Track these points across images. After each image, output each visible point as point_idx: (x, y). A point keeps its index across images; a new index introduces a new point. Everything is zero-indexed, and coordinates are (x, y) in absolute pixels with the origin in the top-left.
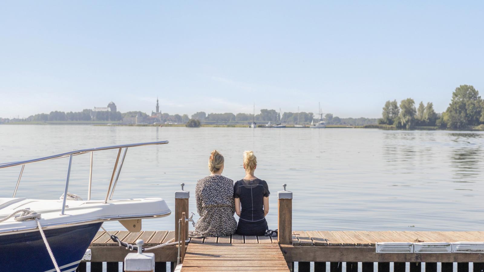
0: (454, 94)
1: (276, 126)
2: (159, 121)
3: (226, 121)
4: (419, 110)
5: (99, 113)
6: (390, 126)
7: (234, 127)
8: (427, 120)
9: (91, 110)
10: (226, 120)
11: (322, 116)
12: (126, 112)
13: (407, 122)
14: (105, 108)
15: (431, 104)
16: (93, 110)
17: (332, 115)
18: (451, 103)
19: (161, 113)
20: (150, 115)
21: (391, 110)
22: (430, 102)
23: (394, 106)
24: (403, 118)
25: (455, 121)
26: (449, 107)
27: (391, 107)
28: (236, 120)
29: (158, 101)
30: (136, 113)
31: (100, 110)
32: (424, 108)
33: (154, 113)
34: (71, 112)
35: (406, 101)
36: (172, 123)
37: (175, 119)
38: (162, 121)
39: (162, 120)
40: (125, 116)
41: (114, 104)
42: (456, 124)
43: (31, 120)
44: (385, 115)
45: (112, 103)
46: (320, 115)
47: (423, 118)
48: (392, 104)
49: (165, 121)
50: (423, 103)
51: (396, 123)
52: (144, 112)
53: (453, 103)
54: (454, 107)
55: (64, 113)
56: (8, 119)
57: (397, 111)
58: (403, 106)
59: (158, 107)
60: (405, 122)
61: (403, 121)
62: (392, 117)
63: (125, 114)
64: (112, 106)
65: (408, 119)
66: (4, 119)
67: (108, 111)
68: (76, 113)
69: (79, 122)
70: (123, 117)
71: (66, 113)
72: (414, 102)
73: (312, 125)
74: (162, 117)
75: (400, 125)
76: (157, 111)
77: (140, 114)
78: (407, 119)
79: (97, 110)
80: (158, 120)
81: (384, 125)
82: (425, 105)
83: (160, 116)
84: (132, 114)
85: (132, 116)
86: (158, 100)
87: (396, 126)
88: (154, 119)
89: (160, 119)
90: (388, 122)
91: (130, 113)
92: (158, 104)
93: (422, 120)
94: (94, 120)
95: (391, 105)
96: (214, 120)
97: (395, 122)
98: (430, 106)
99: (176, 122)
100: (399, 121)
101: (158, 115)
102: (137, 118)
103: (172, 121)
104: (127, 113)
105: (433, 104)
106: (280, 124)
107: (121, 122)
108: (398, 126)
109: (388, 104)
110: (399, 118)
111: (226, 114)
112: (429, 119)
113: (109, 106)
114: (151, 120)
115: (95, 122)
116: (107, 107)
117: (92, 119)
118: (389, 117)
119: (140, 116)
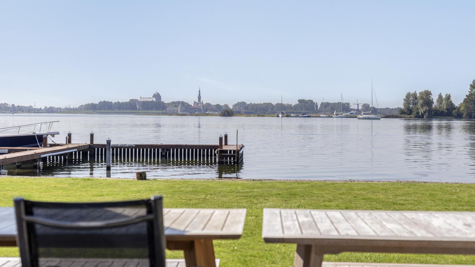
0: (471, 85)
1: (301, 116)
2: (201, 111)
3: (265, 111)
4: (438, 101)
5: (144, 103)
6: (409, 116)
7: (264, 116)
8: (446, 110)
9: (138, 100)
11: (358, 107)
13: (425, 112)
14: (150, 98)
15: (449, 95)
16: (139, 99)
17: (369, 105)
18: (468, 95)
19: (202, 103)
20: (193, 105)
21: (412, 101)
22: (448, 94)
23: (414, 97)
24: (421, 108)
25: (470, 111)
26: (466, 98)
27: (411, 98)
28: (274, 109)
29: (199, 92)
30: (179, 103)
31: (145, 100)
32: (443, 99)
33: (196, 103)
34: (118, 102)
35: (424, 93)
36: (212, 113)
37: (216, 108)
38: (204, 111)
40: (169, 106)
41: (158, 94)
42: (471, 114)
43: (81, 110)
44: (405, 106)
45: (157, 94)
46: (357, 105)
47: (442, 109)
48: (412, 96)
49: (206, 110)
50: (442, 94)
51: (414, 114)
52: (187, 102)
53: (469, 94)
54: (471, 99)
55: (112, 102)
56: (60, 108)
57: (417, 102)
58: (422, 98)
59: (199, 98)
60: (422, 112)
61: (421, 111)
62: (412, 107)
63: (169, 104)
64: (157, 96)
65: (426, 109)
66: (56, 108)
67: (153, 100)
68: (122, 103)
69: (125, 111)
70: (167, 107)
71: (113, 102)
72: (431, 94)
73: (335, 115)
74: (203, 106)
75: (418, 116)
76: (199, 101)
77: (183, 103)
78: (424, 110)
79: (142, 100)
80: (199, 110)
81: (403, 115)
82: (444, 97)
83: (201, 106)
84: (175, 104)
85: (175, 106)
86: (200, 90)
87: (415, 116)
88: (196, 109)
89: (202, 108)
90: (408, 112)
91: (173, 103)
92: (199, 95)
93: (441, 111)
94: (139, 110)
95: (411, 96)
96: (254, 110)
97: (414, 112)
98: (448, 97)
99: (217, 112)
100: (417, 111)
101: (199, 105)
102: (180, 108)
103: (213, 110)
104: (171, 102)
105: (451, 95)
106: (305, 114)
107: (164, 111)
108: (416, 116)
109: (408, 96)
110: (418, 109)
111: (264, 104)
112: (447, 109)
113: (154, 96)
114: (193, 110)
115: (140, 111)
116: (152, 97)
117: (138, 109)
118: (409, 107)
119: (183, 106)
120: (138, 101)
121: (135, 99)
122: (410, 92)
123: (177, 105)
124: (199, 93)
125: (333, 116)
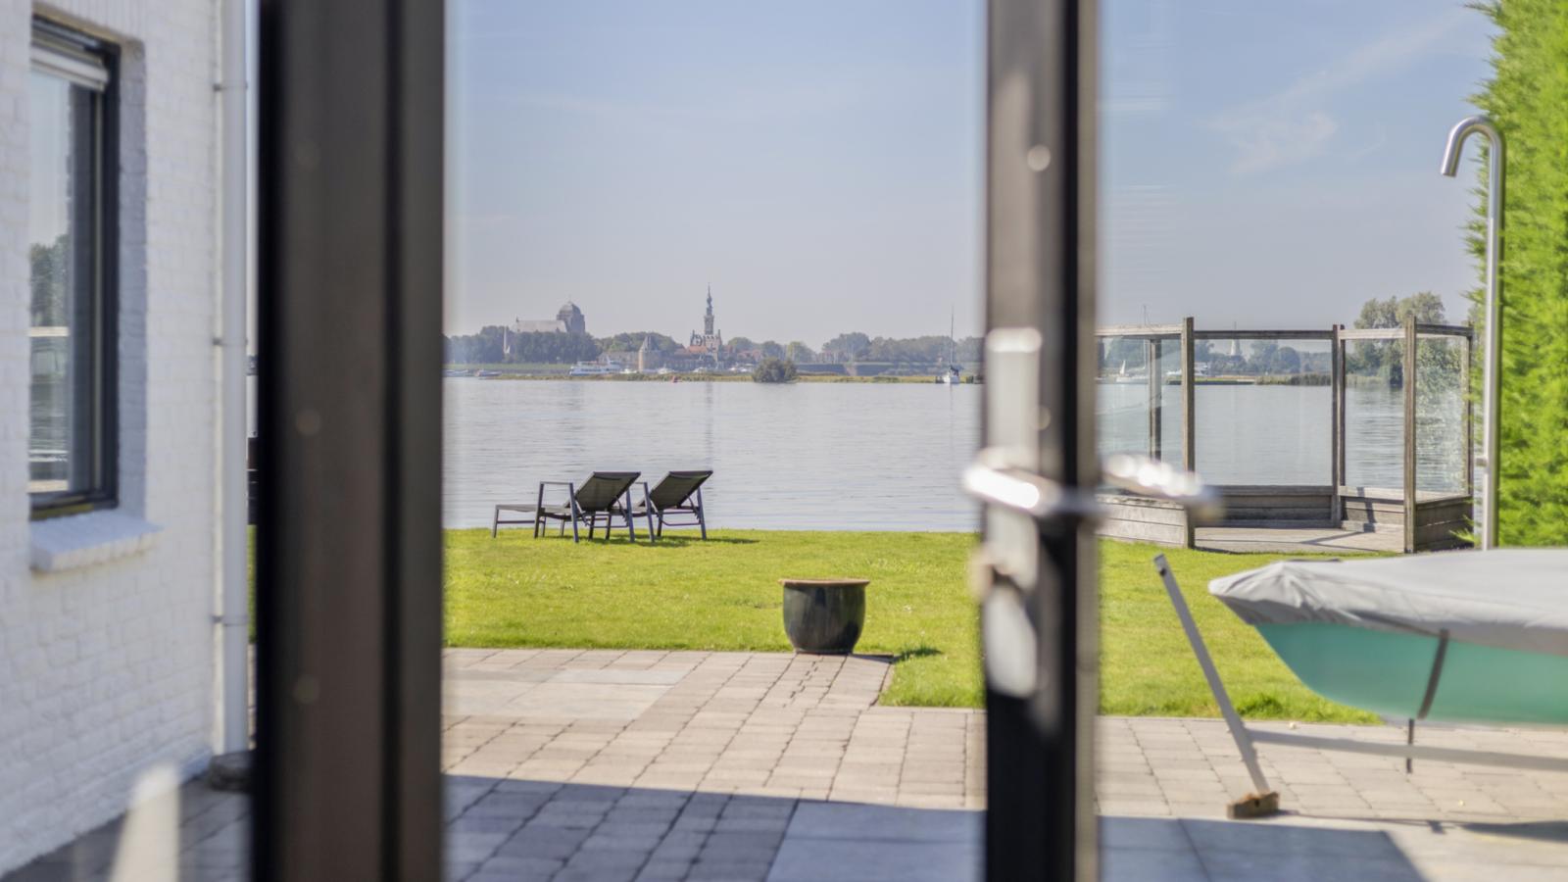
2: (713, 363)
3: (926, 364)
5: (526, 338)
6: (1369, 379)
9: (508, 328)
10: (924, 360)
12: (613, 336)
14: (549, 323)
16: (512, 326)
19: (719, 338)
20: (687, 344)
23: (1389, 316)
27: (1379, 320)
29: (709, 301)
30: (641, 337)
31: (531, 329)
33: (698, 337)
35: (1416, 303)
37: (765, 356)
38: (722, 363)
39: (720, 359)
40: (608, 347)
41: (576, 309)
44: (1361, 345)
45: (571, 308)
48: (1381, 310)
49: (731, 362)
51: (1386, 371)
52: (668, 335)
59: (709, 321)
62: (1381, 350)
63: (608, 342)
64: (574, 316)
67: (558, 330)
69: (465, 366)
70: (601, 351)
72: (1441, 305)
74: (722, 349)
75: (1397, 377)
76: (707, 333)
77: (655, 340)
79: (523, 330)
80: (708, 361)
83: (716, 349)
84: (628, 343)
85: (630, 349)
86: (712, 296)
87: (1387, 377)
88: (696, 356)
89: (715, 355)
90: (1369, 366)
91: (625, 338)
92: (709, 310)
94: (511, 361)
95: (1379, 313)
96: (888, 360)
97: (1385, 366)
101: (709, 344)
102: (644, 352)
103: (747, 362)
104: (616, 337)
107: (592, 368)
111: (925, 339)
113: (561, 316)
114: (686, 360)
115: (514, 366)
116: (554, 318)
117: (507, 360)
118: (1373, 350)
119: (653, 349)
120: (510, 333)
121: (498, 325)
122: (1374, 300)
123: (633, 346)
124: (706, 306)
125: (1118, 380)
